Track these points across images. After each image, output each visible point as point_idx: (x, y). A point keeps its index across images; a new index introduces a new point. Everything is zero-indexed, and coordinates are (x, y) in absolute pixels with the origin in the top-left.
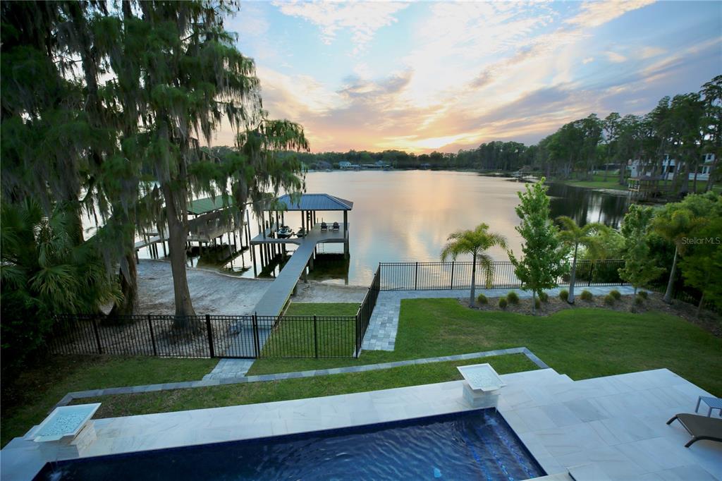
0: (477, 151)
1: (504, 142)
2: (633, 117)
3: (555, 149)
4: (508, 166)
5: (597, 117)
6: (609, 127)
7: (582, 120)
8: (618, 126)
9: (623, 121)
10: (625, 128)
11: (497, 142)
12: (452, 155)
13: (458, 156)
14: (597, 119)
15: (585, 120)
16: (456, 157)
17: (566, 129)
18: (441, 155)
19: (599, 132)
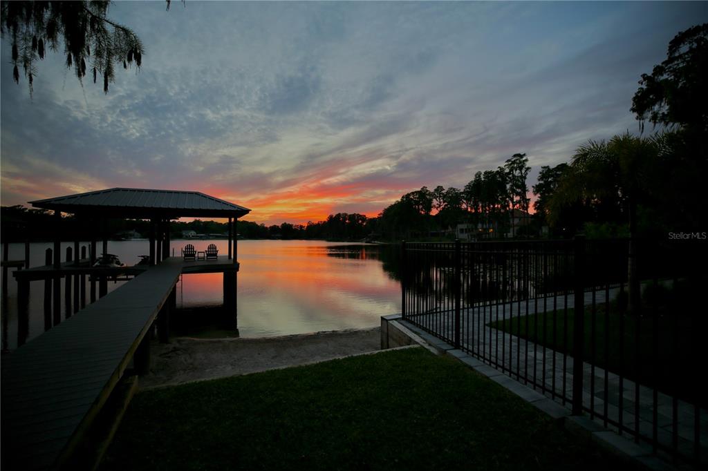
0: (325, 222)
1: (349, 214)
2: (454, 189)
3: (399, 215)
5: (428, 189)
6: (437, 197)
7: (416, 192)
11: (343, 214)
14: (427, 191)
15: (418, 192)
16: (305, 229)
17: (405, 199)
18: (291, 226)
19: (430, 201)
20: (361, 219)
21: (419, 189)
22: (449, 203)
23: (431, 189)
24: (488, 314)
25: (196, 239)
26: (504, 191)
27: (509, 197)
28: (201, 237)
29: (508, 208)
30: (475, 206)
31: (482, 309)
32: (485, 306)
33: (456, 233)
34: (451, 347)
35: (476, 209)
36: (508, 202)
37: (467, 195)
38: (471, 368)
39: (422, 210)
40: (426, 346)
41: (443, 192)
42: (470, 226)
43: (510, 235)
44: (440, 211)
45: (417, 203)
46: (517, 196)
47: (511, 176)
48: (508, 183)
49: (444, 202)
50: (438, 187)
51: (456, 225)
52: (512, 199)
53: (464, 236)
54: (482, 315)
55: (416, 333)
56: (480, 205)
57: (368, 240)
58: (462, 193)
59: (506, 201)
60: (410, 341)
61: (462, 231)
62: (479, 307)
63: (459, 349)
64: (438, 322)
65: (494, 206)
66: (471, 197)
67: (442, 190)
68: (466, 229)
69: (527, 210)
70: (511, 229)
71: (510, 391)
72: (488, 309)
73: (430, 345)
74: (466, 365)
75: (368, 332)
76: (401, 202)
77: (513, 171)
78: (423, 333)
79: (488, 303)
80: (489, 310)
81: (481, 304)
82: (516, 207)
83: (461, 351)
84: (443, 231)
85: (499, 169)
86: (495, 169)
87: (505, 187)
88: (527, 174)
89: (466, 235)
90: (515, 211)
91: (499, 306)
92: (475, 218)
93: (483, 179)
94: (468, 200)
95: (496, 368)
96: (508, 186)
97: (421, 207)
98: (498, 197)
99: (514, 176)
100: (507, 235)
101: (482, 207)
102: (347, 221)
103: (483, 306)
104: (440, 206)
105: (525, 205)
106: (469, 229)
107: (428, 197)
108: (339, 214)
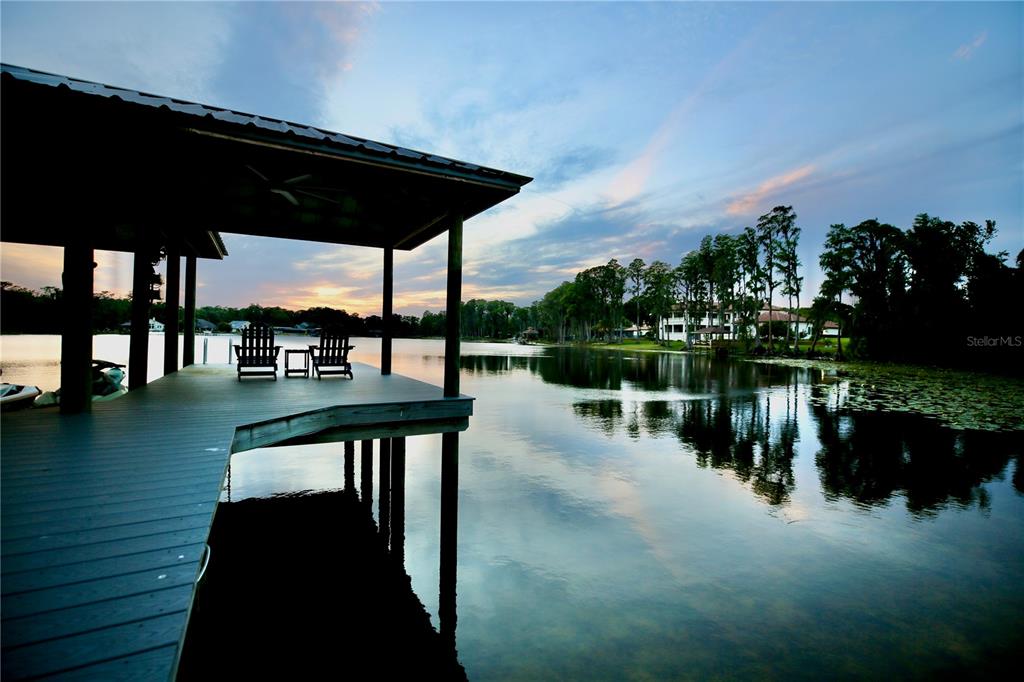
1: (488, 301)
2: (662, 265)
3: (573, 303)
4: (496, 332)
7: (600, 267)
8: (646, 275)
9: (651, 269)
10: (656, 276)
11: (480, 300)
12: (414, 319)
13: (423, 320)
14: (618, 266)
15: (603, 267)
17: (581, 278)
19: (622, 282)
20: (507, 309)
22: (653, 285)
23: (624, 263)
33: (660, 331)
37: (686, 273)
41: (644, 268)
44: (638, 297)
45: (601, 284)
49: (645, 284)
50: (636, 260)
51: (660, 320)
53: (673, 336)
58: (677, 270)
61: (669, 328)
66: (694, 275)
67: (641, 266)
76: (575, 283)
77: (770, 234)
85: (746, 232)
86: (738, 232)
88: (798, 237)
93: (713, 248)
94: (689, 280)
97: (606, 290)
102: (485, 312)
104: (638, 289)
105: (796, 288)
107: (619, 275)
108: (473, 301)
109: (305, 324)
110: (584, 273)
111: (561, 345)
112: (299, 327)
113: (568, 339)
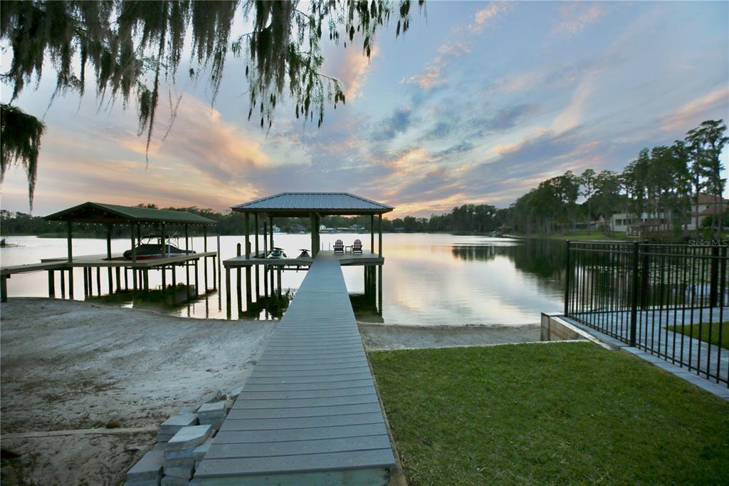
0: (449, 215)
1: (476, 205)
2: (609, 172)
3: (535, 205)
4: (482, 227)
5: (573, 174)
6: (586, 182)
7: (557, 178)
8: (595, 181)
9: (600, 177)
10: (604, 182)
11: (469, 205)
12: (424, 220)
13: (431, 220)
14: (573, 176)
15: (561, 177)
16: (428, 221)
17: (543, 187)
18: (414, 219)
19: (576, 187)
20: (490, 211)
21: (562, 174)
22: (601, 189)
23: (578, 174)
24: (664, 318)
25: (326, 233)
26: (684, 170)
27: (692, 179)
28: (330, 231)
29: (688, 193)
30: (639, 191)
31: (657, 313)
32: (661, 310)
33: (611, 225)
34: (626, 345)
35: (641, 195)
36: (689, 185)
37: (628, 179)
38: (651, 364)
39: (565, 199)
40: (597, 342)
41: (594, 176)
42: (631, 216)
43: (692, 226)
44: (589, 199)
45: (559, 191)
46: (703, 176)
47: (695, 151)
48: (689, 161)
49: (594, 188)
50: (587, 170)
51: (611, 216)
52: (696, 181)
53: (622, 228)
54: (657, 319)
55: (582, 329)
56: (646, 189)
57: (498, 233)
58: (621, 176)
59: (686, 184)
60: (577, 336)
61: (619, 222)
62: (654, 310)
63: (635, 346)
64: (605, 322)
65: (667, 190)
66: (633, 180)
67: (592, 174)
68: (624, 220)
69: (720, 193)
70: (694, 220)
71: (697, 387)
72: (664, 313)
73: (601, 341)
74: (645, 361)
75: (517, 328)
76: (539, 190)
77: (697, 144)
78: (591, 330)
79: (665, 307)
80: (666, 314)
81: (656, 307)
82: (701, 191)
83: (638, 349)
84: (593, 222)
85: (676, 144)
86: (670, 145)
87: (686, 165)
88: (722, 147)
89: (626, 227)
90: (700, 196)
91: (678, 311)
92: (637, 206)
93: (650, 158)
94: (628, 184)
95: (681, 367)
96: (690, 165)
97: (563, 195)
98: (673, 179)
99: (700, 150)
100: (686, 227)
101: (649, 192)
102: (474, 213)
103: (658, 310)
104: (589, 193)
105: (718, 188)
106: (630, 220)
107: (573, 183)
108: (465, 206)
109: (355, 225)
110: (545, 182)
111: (529, 236)
112: (352, 228)
113: (533, 232)
